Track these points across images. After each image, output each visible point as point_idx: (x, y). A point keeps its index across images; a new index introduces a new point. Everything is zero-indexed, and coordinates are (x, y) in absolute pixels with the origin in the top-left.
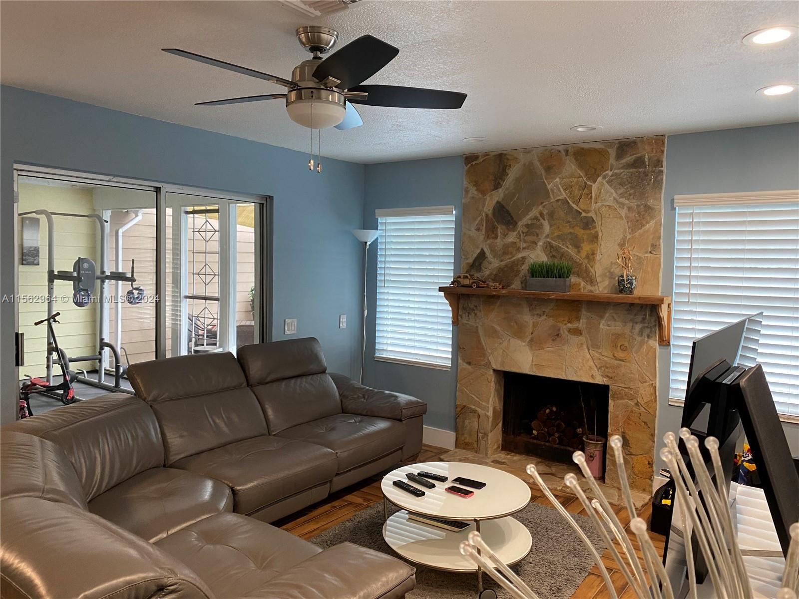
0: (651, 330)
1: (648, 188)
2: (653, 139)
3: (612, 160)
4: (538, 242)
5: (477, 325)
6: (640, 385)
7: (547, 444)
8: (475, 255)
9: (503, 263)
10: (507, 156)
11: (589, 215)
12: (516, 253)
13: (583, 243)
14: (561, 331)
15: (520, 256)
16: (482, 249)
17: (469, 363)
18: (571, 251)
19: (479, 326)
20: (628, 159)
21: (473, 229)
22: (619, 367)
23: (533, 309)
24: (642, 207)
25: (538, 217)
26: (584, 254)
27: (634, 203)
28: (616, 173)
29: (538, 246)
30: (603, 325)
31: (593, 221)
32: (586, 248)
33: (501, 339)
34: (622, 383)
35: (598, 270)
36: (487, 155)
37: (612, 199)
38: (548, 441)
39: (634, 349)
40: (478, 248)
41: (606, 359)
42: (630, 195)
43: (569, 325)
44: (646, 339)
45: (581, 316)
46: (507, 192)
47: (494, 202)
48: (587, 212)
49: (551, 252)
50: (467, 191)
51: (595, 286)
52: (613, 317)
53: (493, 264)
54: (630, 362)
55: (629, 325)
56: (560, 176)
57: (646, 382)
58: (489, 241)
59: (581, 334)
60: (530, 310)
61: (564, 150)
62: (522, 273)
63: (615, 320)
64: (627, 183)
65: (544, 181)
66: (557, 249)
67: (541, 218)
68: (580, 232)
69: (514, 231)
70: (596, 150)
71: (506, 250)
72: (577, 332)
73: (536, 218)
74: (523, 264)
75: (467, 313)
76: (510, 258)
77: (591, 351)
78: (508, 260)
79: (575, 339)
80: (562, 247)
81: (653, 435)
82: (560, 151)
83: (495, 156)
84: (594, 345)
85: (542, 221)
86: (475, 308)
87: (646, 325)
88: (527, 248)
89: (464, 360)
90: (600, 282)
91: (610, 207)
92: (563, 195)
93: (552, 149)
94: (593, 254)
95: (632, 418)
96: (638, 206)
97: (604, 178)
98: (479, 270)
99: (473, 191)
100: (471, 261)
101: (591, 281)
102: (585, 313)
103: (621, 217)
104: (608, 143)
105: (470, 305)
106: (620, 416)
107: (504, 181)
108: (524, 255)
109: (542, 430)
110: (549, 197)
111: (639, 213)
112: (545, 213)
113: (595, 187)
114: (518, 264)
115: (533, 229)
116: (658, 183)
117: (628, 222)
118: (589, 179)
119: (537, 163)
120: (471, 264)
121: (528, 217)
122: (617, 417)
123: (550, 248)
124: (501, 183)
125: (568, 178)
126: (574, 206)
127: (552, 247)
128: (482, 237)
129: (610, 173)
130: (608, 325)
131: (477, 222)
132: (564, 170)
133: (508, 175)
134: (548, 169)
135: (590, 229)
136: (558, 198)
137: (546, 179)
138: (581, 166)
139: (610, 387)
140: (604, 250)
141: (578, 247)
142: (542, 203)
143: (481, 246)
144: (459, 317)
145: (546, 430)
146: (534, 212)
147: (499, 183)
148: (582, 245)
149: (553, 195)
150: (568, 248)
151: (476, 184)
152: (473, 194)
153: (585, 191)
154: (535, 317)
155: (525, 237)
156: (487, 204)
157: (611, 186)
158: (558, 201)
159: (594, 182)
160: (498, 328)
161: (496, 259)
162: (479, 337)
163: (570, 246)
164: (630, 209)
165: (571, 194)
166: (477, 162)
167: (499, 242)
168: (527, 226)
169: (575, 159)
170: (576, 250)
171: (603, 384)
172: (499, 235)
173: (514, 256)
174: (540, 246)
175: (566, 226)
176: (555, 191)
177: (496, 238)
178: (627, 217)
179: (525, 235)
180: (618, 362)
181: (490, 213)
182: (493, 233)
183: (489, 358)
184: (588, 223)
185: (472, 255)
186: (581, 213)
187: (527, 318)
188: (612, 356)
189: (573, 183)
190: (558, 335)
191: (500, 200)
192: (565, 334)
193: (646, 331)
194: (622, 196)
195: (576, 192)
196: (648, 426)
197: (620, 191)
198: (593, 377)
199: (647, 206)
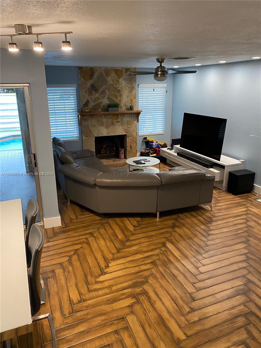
1: (133, 82)
2: (134, 68)
3: (124, 73)
4: (105, 96)
6: (133, 133)
7: (106, 154)
8: (85, 102)
9: (95, 104)
10: (94, 69)
11: (119, 89)
15: (100, 101)
17: (87, 137)
18: (115, 99)
19: (89, 124)
20: (128, 73)
21: (84, 93)
22: (129, 129)
23: (106, 117)
26: (118, 100)
27: (130, 86)
30: (124, 119)
32: (119, 98)
33: (97, 127)
34: (129, 133)
35: (122, 104)
36: (87, 68)
37: (125, 84)
39: (132, 124)
41: (126, 128)
42: (129, 83)
43: (116, 120)
44: (134, 121)
45: (119, 118)
46: (94, 81)
47: (90, 84)
50: (80, 79)
53: (92, 104)
54: (131, 127)
55: (131, 118)
56: (110, 77)
57: (135, 132)
58: (90, 97)
61: (111, 69)
62: (101, 107)
63: (127, 117)
64: (128, 80)
66: (111, 99)
68: (117, 94)
69: (98, 93)
70: (120, 70)
71: (96, 99)
72: (118, 122)
73: (104, 89)
74: (101, 104)
75: (84, 121)
77: (122, 127)
79: (118, 124)
81: (137, 144)
83: (90, 68)
84: (123, 125)
85: (106, 90)
86: (87, 119)
88: (102, 99)
89: (85, 136)
90: (123, 108)
91: (124, 87)
92: (112, 83)
93: (108, 68)
94: (121, 100)
95: (132, 141)
97: (122, 78)
98: (87, 106)
99: (82, 79)
101: (121, 108)
102: (120, 116)
103: (127, 90)
104: (123, 68)
105: (85, 118)
109: (104, 151)
110: (107, 83)
111: (131, 88)
112: (107, 88)
113: (120, 81)
115: (103, 92)
116: (135, 81)
117: (129, 91)
118: (118, 78)
119: (103, 72)
120: (84, 104)
121: (102, 89)
122: (129, 142)
123: (109, 99)
125: (113, 77)
126: (115, 86)
128: (87, 95)
129: (124, 77)
130: (126, 119)
131: (85, 90)
132: (112, 75)
133: (94, 75)
134: (107, 74)
135: (119, 93)
136: (111, 83)
137: (107, 77)
138: (116, 74)
139: (127, 135)
140: (123, 99)
141: (117, 98)
142: (106, 85)
143: (87, 99)
146: (104, 87)
147: (92, 78)
149: (109, 82)
151: (83, 77)
153: (118, 82)
154: (106, 119)
155: (101, 95)
156: (88, 84)
157: (124, 81)
158: (110, 84)
159: (120, 79)
160: (95, 124)
161: (93, 102)
162: (90, 128)
166: (83, 69)
167: (93, 97)
169: (114, 72)
171: (125, 134)
172: (93, 95)
173: (98, 101)
174: (106, 98)
175: (113, 92)
177: (92, 95)
181: (89, 87)
183: (93, 134)
184: (119, 91)
186: (117, 88)
187: (104, 120)
189: (114, 79)
190: (113, 124)
191: (92, 83)
192: (115, 123)
193: (134, 119)
194: (127, 84)
195: (115, 82)
196: (136, 142)
197: (126, 82)
198: (123, 133)
199: (133, 87)
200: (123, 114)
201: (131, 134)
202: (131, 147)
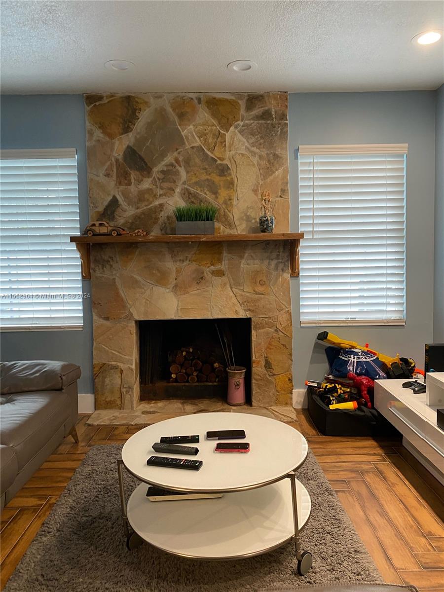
0: (285, 264)
1: (276, 138)
2: (278, 94)
3: (242, 111)
4: (176, 188)
5: (114, 277)
6: (278, 313)
7: (187, 384)
8: (106, 203)
9: (139, 211)
10: (136, 99)
11: (224, 162)
12: (153, 200)
13: (220, 189)
14: (205, 274)
15: (157, 203)
16: (114, 197)
17: (107, 319)
18: (209, 197)
19: (117, 278)
20: (256, 112)
21: (101, 175)
22: (258, 300)
23: (175, 255)
24: (271, 155)
25: (173, 164)
26: (221, 200)
27: (264, 152)
28: (247, 123)
29: (176, 193)
30: (243, 264)
31: (228, 168)
32: (223, 193)
33: (143, 288)
34: (263, 314)
35: (236, 214)
36: (112, 96)
37: (244, 147)
38: (188, 381)
39: (271, 283)
40: (109, 195)
41: (247, 294)
42: (260, 144)
43: (212, 267)
44: (281, 273)
45: (222, 259)
46: (138, 137)
47: (125, 147)
48: (222, 159)
49: (189, 198)
50: (91, 133)
51: (233, 229)
52: (252, 256)
53: (127, 213)
54: (268, 294)
55: (266, 262)
56: (193, 123)
57: (283, 310)
58: (122, 188)
59: (224, 275)
60: (172, 257)
61: (196, 98)
62: (161, 221)
63: (254, 259)
64: (257, 133)
65: (178, 128)
66: (195, 196)
67: (177, 165)
68: (216, 179)
69: (149, 178)
70: (227, 100)
71: (141, 197)
72: (220, 273)
73: (172, 165)
74: (161, 211)
75: (100, 266)
76: (146, 206)
77: (234, 289)
78: (144, 207)
79: (218, 280)
80: (200, 193)
81: (291, 355)
82: (192, 99)
83: (122, 97)
84: (236, 283)
85: (178, 167)
86: (110, 260)
87: (280, 261)
88: (165, 194)
89: (100, 316)
90: (238, 225)
91: (243, 155)
92: (198, 142)
93: (184, 96)
94: (230, 200)
95: (273, 343)
96: (267, 154)
97: (236, 127)
98: (112, 218)
99: (98, 134)
100: (101, 209)
101: (230, 225)
102: (226, 254)
103: (254, 165)
104: (239, 95)
105: (103, 256)
106: (263, 343)
107: (134, 125)
108: (162, 202)
109: (180, 372)
110: (184, 143)
111: (269, 161)
112: (180, 159)
113: (228, 136)
114: (155, 212)
115: (169, 175)
116: (284, 135)
117: (260, 169)
118: (222, 127)
119: (170, 110)
120: (102, 212)
121: (163, 163)
122: (260, 344)
123: (187, 195)
124: (132, 127)
125: (201, 126)
126: (209, 153)
127: (190, 193)
128: (113, 184)
129: (241, 124)
130: (249, 264)
131: (106, 167)
132: (198, 118)
133: (139, 118)
134: (181, 116)
135: (225, 175)
136: (195, 145)
137: (180, 126)
138: (214, 115)
139: (252, 319)
140: (240, 196)
141: (215, 193)
142: (177, 149)
143: (112, 193)
144: (91, 271)
145: (184, 371)
146: (169, 159)
147: (128, 127)
148: (219, 191)
149: (188, 142)
150: (206, 194)
151: (102, 127)
152: (98, 136)
153: (219, 139)
154: (178, 263)
155: (161, 183)
156: (116, 148)
157: (243, 135)
158: (192, 148)
159: (227, 131)
160: (139, 278)
161: (131, 207)
162: (117, 289)
163: (208, 193)
164: (261, 157)
165: (205, 141)
166: (101, 102)
167: (133, 189)
168: (163, 172)
169: (208, 107)
170: (214, 196)
171: (246, 317)
172: (133, 181)
173: (151, 203)
174: (178, 192)
175: (204, 173)
176: (190, 138)
177: (130, 184)
178: (259, 165)
179: (161, 181)
180: (257, 296)
181: (120, 158)
182: (126, 180)
183: (131, 310)
184: (224, 171)
185: (102, 203)
186: (216, 161)
187: (170, 265)
188: (253, 292)
189: (207, 131)
190: (202, 278)
191: (131, 145)
192: (208, 276)
193: (280, 266)
194: (253, 145)
195: (210, 140)
196: (286, 347)
197: (251, 141)
198: (237, 312)
199: (275, 155)
200: (237, 245)
201: (270, 317)
202: (268, 365)
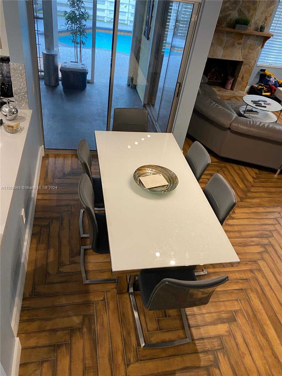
12: (228, 12)
22: (248, 55)
23: (228, 35)
30: (248, 41)
31: (257, 2)
34: (247, 60)
35: (253, 21)
38: (212, 80)
39: (254, 49)
41: (246, 53)
43: (238, 41)
44: (258, 46)
45: (242, 38)
52: (252, 39)
54: (252, 53)
55: (256, 41)
57: (254, 59)
59: (241, 44)
66: (242, 12)
68: (251, 6)
69: (229, 2)
71: (225, 9)
74: (229, 16)
79: (238, 46)
81: (251, 75)
84: (243, 48)
87: (260, 41)
88: (232, 10)
94: (253, 15)
95: (247, 71)
117: (267, 4)
122: (243, 70)
135: (255, 5)
139: (244, 62)
140: (257, 14)
145: (212, 76)
148: (251, 11)
154: (228, 38)
170: (248, 13)
174: (237, 9)
187: (225, 38)
190: (234, 45)
192: (236, 44)
193: (260, 43)
198: (240, 59)
200: (249, 36)
202: (243, 78)
